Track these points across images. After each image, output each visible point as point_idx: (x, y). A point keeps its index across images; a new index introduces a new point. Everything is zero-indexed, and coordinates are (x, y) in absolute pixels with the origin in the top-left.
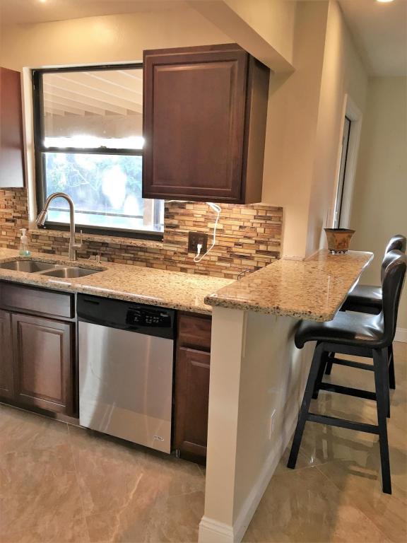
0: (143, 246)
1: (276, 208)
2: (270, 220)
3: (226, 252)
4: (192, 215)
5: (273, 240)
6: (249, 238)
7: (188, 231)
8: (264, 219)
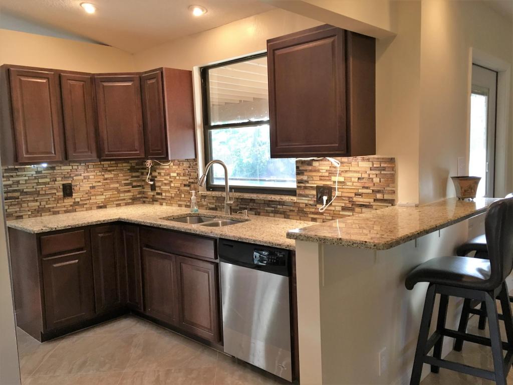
0: (281, 200)
1: (389, 159)
2: (384, 170)
3: (348, 202)
4: (318, 171)
5: (388, 189)
6: (367, 188)
7: (315, 185)
8: (379, 170)
